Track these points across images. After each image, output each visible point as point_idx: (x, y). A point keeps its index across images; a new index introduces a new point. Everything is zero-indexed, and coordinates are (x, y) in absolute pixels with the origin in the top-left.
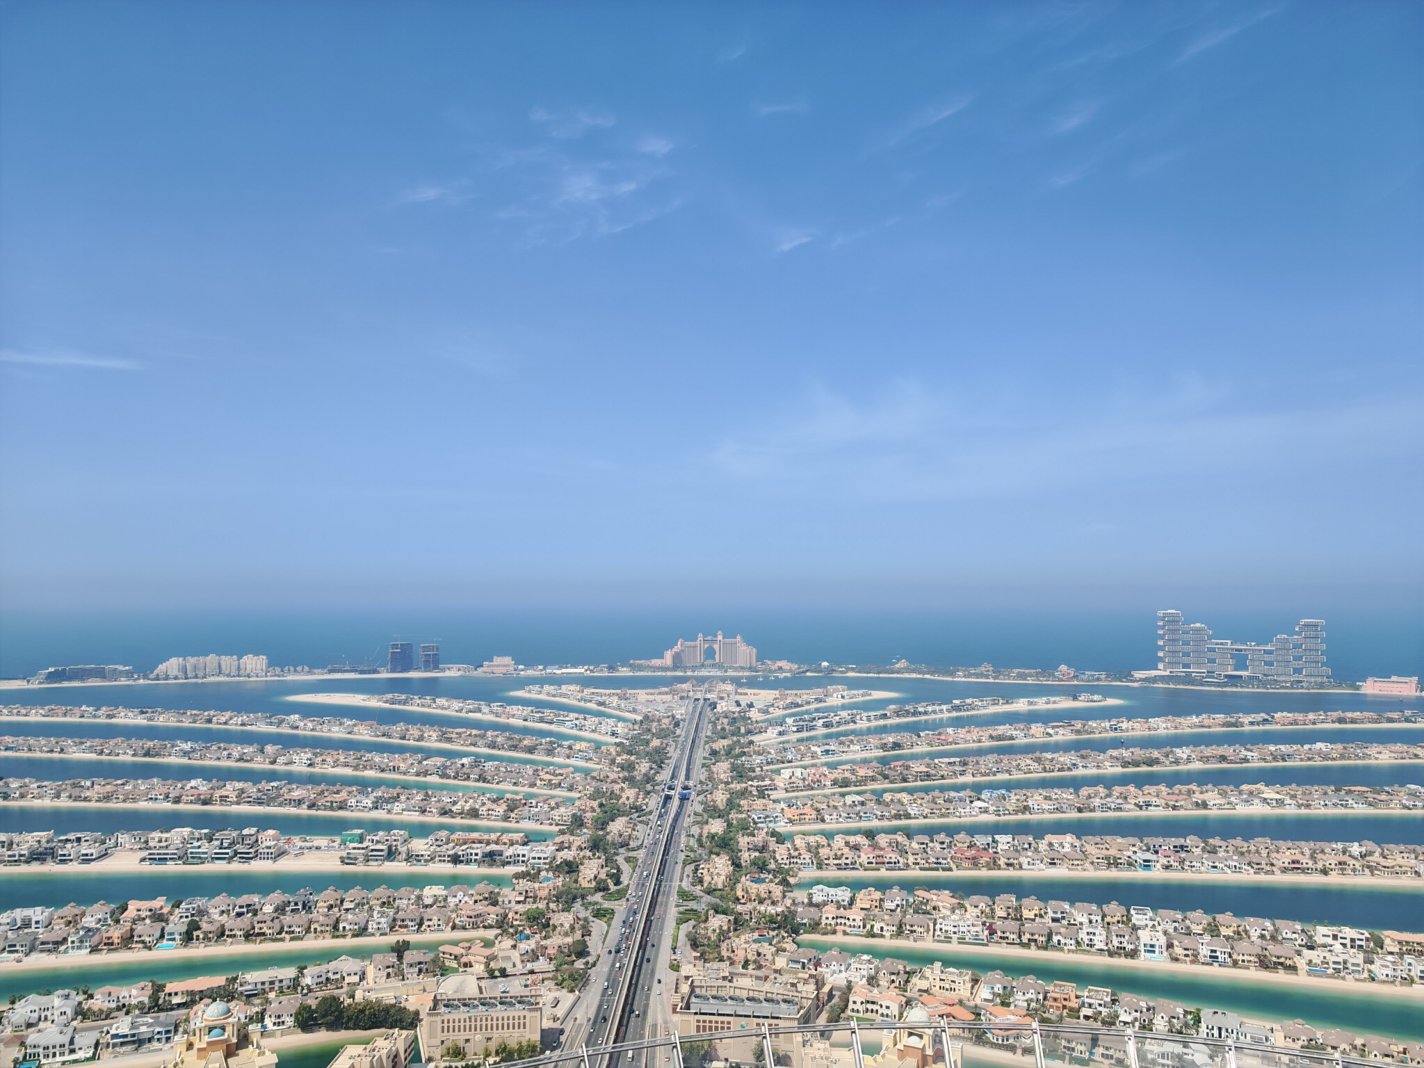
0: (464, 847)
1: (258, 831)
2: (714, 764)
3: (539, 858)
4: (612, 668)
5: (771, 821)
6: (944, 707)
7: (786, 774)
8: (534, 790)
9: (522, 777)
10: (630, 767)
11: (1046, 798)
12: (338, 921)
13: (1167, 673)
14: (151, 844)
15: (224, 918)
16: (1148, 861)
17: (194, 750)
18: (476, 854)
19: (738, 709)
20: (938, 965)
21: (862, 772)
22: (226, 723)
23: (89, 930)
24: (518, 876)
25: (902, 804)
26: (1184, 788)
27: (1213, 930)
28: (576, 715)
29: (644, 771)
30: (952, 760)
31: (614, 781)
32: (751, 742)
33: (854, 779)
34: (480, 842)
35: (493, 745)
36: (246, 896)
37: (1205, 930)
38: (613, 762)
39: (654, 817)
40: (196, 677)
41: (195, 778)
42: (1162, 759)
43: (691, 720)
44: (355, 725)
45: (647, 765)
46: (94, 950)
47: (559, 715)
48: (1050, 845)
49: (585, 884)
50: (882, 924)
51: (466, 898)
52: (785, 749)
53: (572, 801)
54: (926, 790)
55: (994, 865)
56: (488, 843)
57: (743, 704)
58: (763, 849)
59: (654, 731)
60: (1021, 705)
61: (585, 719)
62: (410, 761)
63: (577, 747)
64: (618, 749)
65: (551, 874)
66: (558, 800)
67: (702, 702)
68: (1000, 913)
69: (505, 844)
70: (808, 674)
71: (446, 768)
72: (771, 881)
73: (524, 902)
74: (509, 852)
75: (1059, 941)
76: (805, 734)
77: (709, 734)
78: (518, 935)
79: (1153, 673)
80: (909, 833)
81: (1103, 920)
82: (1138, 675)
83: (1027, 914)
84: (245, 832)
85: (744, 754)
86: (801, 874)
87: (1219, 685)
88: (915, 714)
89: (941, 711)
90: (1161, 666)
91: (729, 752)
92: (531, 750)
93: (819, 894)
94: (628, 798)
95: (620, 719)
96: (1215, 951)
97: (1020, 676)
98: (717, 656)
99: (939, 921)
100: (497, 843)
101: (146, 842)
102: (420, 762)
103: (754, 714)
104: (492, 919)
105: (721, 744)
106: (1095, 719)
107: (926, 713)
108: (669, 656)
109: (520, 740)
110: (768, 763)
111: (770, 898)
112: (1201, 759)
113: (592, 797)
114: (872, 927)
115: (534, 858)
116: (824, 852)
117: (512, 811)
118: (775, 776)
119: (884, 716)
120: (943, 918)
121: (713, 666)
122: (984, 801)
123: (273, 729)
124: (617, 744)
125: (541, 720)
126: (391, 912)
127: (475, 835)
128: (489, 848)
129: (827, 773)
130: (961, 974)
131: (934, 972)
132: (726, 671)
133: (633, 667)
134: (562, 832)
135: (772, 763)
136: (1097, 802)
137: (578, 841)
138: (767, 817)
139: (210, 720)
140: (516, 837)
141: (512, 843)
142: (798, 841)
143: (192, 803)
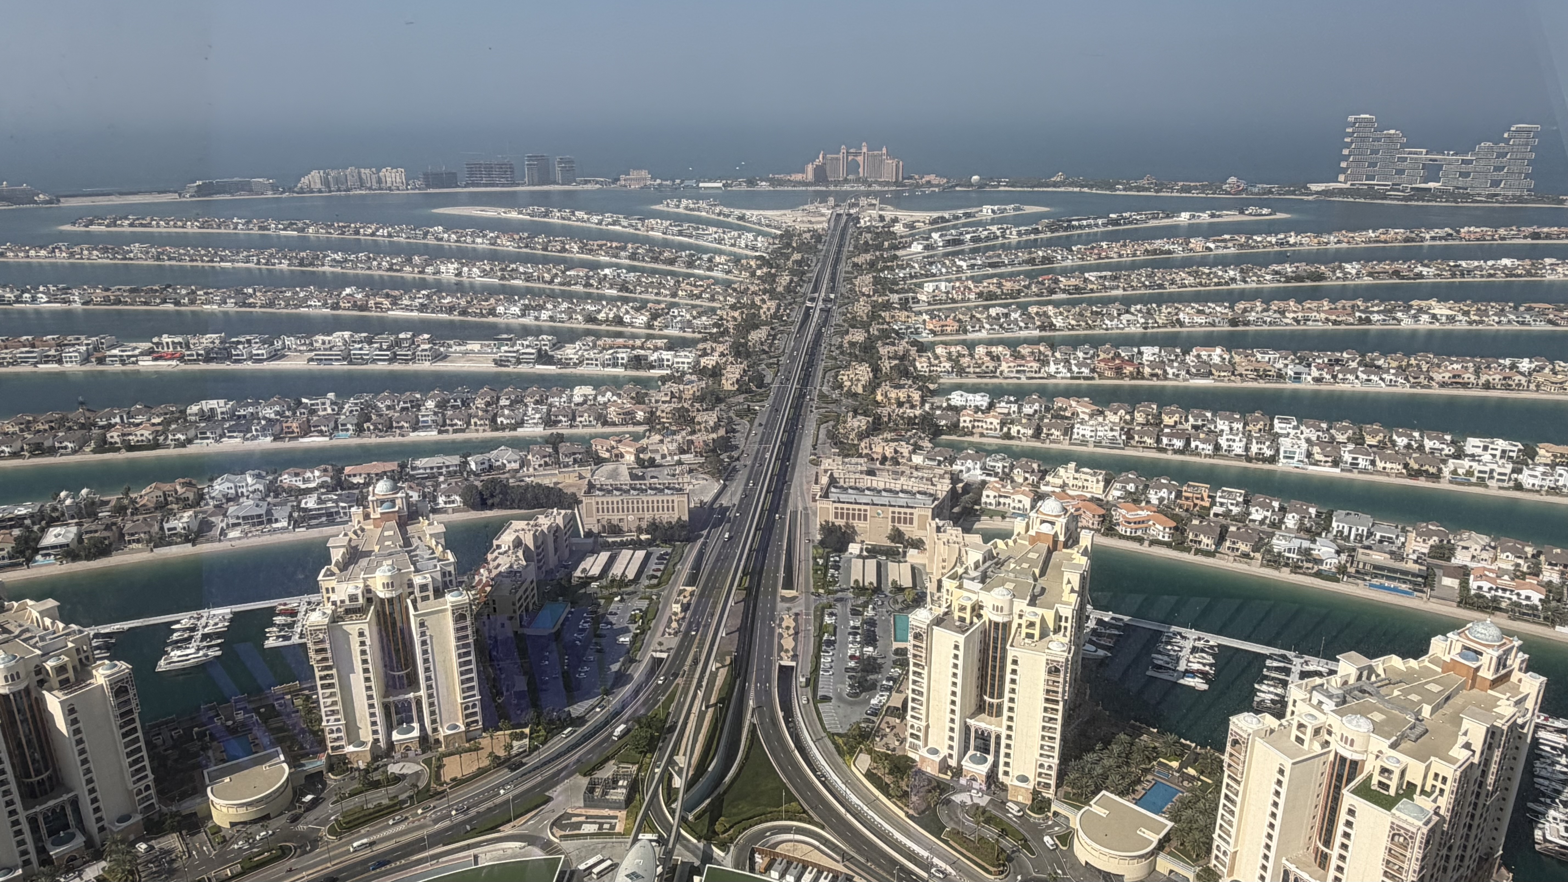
0: (611, 351)
1: (414, 336)
2: (856, 278)
3: (683, 363)
4: (751, 182)
5: (912, 333)
6: (1100, 222)
7: (929, 287)
8: (677, 300)
9: (664, 287)
10: (771, 278)
11: (1199, 312)
12: (495, 416)
13: (1348, 185)
14: (316, 346)
15: (391, 413)
16: (1300, 374)
17: (346, 260)
18: (623, 359)
19: (881, 224)
20: (1072, 465)
21: (1008, 285)
22: (373, 234)
23: (269, 420)
24: (664, 379)
25: (1049, 317)
26: (1349, 304)
27: (1359, 441)
28: (715, 229)
29: (784, 283)
30: (1104, 274)
31: (755, 293)
32: (896, 257)
33: (999, 292)
34: (625, 347)
35: (633, 256)
36: (408, 393)
37: (1349, 439)
38: (753, 274)
39: (794, 329)
40: (339, 190)
41: (349, 286)
42: (1328, 273)
43: (833, 236)
44: (498, 237)
45: (788, 278)
46: (277, 438)
47: (698, 229)
48: (1198, 356)
49: (730, 388)
50: (1019, 428)
51: (615, 398)
52: (931, 264)
53: (713, 310)
54: (1073, 303)
55: (1139, 375)
56: (633, 348)
57: (887, 219)
58: (902, 358)
59: (794, 245)
60: (1183, 218)
61: (724, 233)
62: (554, 271)
63: (717, 259)
64: (759, 262)
65: (694, 378)
66: (700, 310)
67: (845, 218)
68: (1140, 417)
69: (649, 349)
70: (958, 189)
71: (588, 277)
72: (910, 387)
73: (670, 402)
74: (654, 357)
75: (1197, 447)
76: (950, 249)
77: (851, 249)
78: (665, 431)
79: (1332, 185)
80: (1053, 345)
81: (1244, 428)
82: (1314, 187)
83: (1167, 420)
84: (402, 336)
85: (887, 268)
86: (941, 381)
87: (1405, 199)
88: (1068, 228)
89: (1097, 225)
90: (1342, 178)
91: (872, 264)
92: (672, 262)
93: (957, 399)
94: (769, 309)
95: (759, 233)
96: (1356, 459)
97: (1183, 190)
98: (861, 170)
99: (1077, 426)
100: (642, 348)
101: (312, 344)
102: (563, 272)
103: (898, 228)
104: (640, 415)
105: (863, 259)
106: (1259, 233)
107: (1080, 227)
108: (810, 168)
109: (660, 253)
110: (911, 277)
111: (909, 401)
112: (1370, 274)
113: (733, 307)
114: (1009, 429)
115: (678, 363)
116: (965, 361)
117: (655, 319)
118: (917, 289)
119: (1036, 231)
120: (1081, 423)
121: (858, 180)
122: (1133, 314)
124: (757, 258)
125: (680, 233)
126: (545, 408)
127: (621, 341)
128: (635, 352)
129: (972, 286)
130: (1095, 474)
131: (1067, 473)
132: (870, 186)
133: (772, 181)
134: (704, 340)
135: (916, 277)
136: (1252, 316)
137: (721, 348)
138: (909, 327)
139: (357, 232)
140: (660, 343)
141: (656, 349)
142: (939, 350)
143: (348, 309)
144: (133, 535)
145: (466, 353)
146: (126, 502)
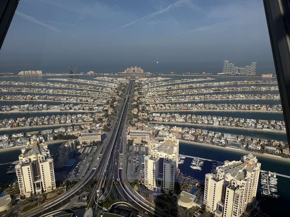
0: (85, 107)
1: (43, 105)
2: (135, 92)
3: (100, 109)
4: (114, 74)
5: (145, 102)
6: (180, 81)
7: (149, 93)
9: (97, 94)
10: (118, 92)
12: (60, 121)
13: (224, 73)
14: (21, 107)
15: (37, 121)
16: (217, 108)
17: (28, 90)
18: (88, 108)
20: (175, 126)
21: (163, 93)
22: (34, 84)
23: (10, 123)
24: (96, 112)
25: (171, 99)
26: (225, 95)
28: (107, 83)
29: (121, 93)
30: (181, 90)
31: (115, 95)
32: (142, 88)
33: (161, 94)
35: (90, 88)
36: (41, 117)
37: (226, 120)
38: (115, 92)
39: (123, 102)
40: (27, 75)
41: (29, 95)
42: (221, 90)
43: (130, 84)
44: (62, 84)
46: (11, 127)
47: (104, 83)
48: (198, 106)
49: (109, 114)
50: (166, 120)
51: (86, 116)
52: (149, 89)
53: (107, 99)
55: (188, 109)
56: (90, 106)
57: (140, 81)
58: (143, 107)
59: (123, 86)
60: (195, 80)
61: (109, 83)
62: (73, 91)
63: (107, 89)
65: (103, 112)
66: (104, 98)
67: (132, 80)
68: (188, 117)
71: (81, 92)
72: (145, 112)
73: (98, 117)
75: (199, 122)
76: (152, 86)
77: (134, 86)
78: (97, 123)
79: (222, 73)
81: (207, 118)
82: (218, 74)
83: (193, 117)
85: (140, 90)
86: (151, 111)
87: (234, 76)
88: (174, 82)
91: (138, 90)
92: (98, 89)
93: (154, 115)
94: (118, 98)
95: (116, 84)
96: (227, 124)
97: (195, 74)
100: (92, 106)
102: (75, 92)
103: (143, 82)
104: (91, 120)
105: (136, 88)
107: (176, 82)
109: (96, 88)
111: (145, 115)
112: (229, 89)
113: (111, 98)
114: (164, 120)
116: (155, 108)
117: (95, 101)
118: (146, 94)
119: (168, 83)
120: (177, 119)
121: (135, 73)
122: (186, 98)
123: (44, 85)
124: (115, 88)
125: (100, 84)
126: (71, 119)
127: (87, 105)
129: (156, 93)
130: (180, 128)
131: (175, 128)
132: (137, 75)
133: (118, 74)
134: (105, 104)
135: (146, 92)
136: (208, 98)
137: (108, 106)
139: (31, 84)
140: (96, 105)
141: (95, 106)
142: (150, 105)
143: (29, 100)
145: (54, 108)
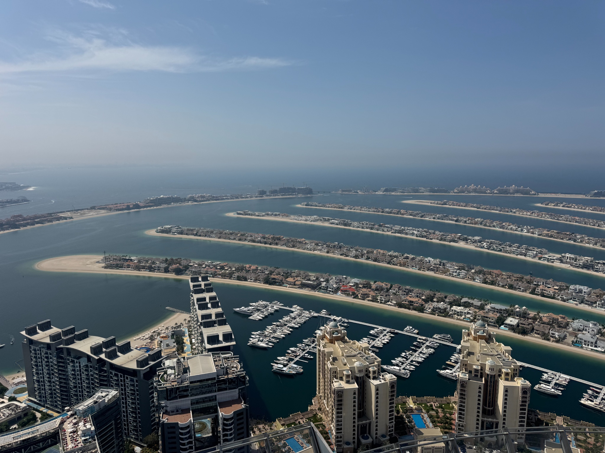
144: (537, 331)
146: (537, 316)
